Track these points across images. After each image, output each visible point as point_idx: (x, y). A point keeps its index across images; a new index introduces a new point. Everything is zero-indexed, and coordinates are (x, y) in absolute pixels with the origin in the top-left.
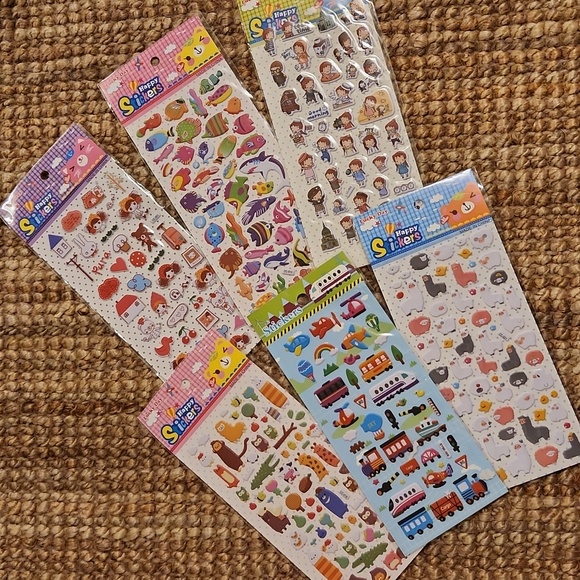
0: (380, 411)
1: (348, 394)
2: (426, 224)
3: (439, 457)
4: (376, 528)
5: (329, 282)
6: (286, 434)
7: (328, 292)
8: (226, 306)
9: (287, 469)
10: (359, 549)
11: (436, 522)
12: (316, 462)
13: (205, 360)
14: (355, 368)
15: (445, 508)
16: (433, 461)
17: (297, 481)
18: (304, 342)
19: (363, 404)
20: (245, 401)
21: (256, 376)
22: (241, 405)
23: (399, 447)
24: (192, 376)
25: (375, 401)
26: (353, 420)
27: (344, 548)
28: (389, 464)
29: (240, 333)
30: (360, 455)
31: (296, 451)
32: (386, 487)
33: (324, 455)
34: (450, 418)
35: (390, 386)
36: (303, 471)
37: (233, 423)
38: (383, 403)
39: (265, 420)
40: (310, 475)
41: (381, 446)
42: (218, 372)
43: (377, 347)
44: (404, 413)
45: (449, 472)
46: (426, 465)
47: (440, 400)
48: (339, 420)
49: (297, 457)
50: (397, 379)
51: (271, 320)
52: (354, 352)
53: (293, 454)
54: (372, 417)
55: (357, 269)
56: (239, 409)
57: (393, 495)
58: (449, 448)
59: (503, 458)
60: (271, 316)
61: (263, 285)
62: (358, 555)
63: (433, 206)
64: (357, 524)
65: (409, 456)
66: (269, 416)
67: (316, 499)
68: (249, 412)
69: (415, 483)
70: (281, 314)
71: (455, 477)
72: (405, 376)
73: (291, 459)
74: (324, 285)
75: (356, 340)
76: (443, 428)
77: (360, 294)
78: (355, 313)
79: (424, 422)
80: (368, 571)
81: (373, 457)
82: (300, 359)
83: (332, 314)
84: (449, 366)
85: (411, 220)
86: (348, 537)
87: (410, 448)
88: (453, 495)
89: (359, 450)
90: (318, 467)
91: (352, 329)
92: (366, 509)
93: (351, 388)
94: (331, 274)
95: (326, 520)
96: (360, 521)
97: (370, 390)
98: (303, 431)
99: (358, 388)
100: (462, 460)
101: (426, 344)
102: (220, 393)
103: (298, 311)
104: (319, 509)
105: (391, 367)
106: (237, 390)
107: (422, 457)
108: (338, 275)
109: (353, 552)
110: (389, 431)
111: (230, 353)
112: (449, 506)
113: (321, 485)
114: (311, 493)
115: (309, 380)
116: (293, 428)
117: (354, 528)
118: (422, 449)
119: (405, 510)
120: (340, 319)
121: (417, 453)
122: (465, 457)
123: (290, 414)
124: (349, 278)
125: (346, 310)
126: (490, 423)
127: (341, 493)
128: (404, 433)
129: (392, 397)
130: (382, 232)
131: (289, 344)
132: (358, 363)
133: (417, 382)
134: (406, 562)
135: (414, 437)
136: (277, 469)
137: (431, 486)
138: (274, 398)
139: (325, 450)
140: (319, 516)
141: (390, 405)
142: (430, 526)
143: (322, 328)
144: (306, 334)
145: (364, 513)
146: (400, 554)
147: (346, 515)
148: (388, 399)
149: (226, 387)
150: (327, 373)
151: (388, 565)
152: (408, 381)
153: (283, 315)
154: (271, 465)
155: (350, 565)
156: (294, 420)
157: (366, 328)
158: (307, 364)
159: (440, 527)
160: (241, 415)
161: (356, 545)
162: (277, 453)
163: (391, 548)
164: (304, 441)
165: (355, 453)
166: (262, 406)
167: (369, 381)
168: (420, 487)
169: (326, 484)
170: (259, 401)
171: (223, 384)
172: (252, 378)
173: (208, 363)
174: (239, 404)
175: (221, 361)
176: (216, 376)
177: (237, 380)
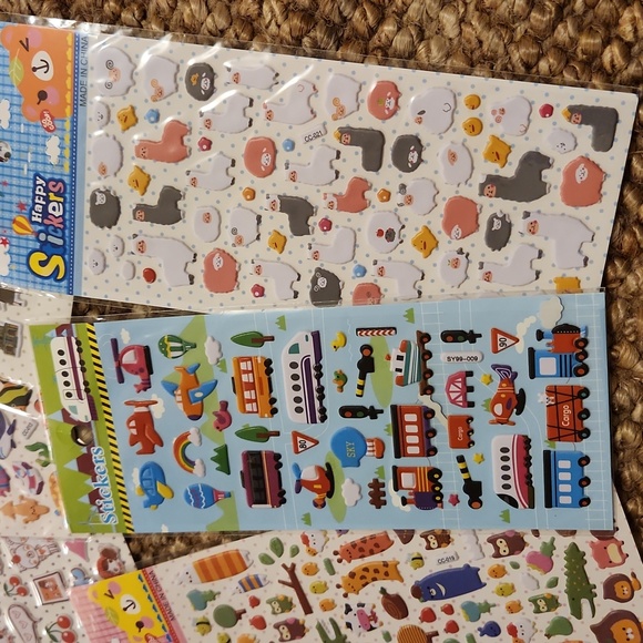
0: (336, 423)
1: (279, 456)
2: (40, 158)
3: (470, 374)
4: (534, 544)
5: (70, 378)
6: (295, 584)
7: (87, 390)
8: (42, 552)
9: (353, 618)
10: (554, 591)
11: (584, 447)
12: (366, 569)
13: (112, 631)
14: (240, 420)
15: (566, 418)
16: (471, 389)
17: (382, 614)
18: (154, 475)
19: (309, 444)
20: (209, 612)
21: (175, 575)
22: (212, 621)
23: (414, 429)
25: (314, 421)
26: (328, 475)
27: (538, 611)
28: (435, 462)
29: (95, 556)
30: (394, 497)
31: (332, 587)
32: (474, 490)
33: (361, 550)
34: (410, 316)
35: (300, 382)
36: (371, 596)
38: (323, 410)
39: (255, 602)
40: (383, 591)
41: (398, 455)
42: (140, 625)
43: (221, 363)
44: (361, 387)
45: (508, 375)
46: (471, 405)
47: (371, 315)
48: (316, 496)
49: (342, 591)
50: (294, 365)
51: (92, 502)
52: (212, 405)
53: (334, 594)
54: (339, 442)
55: (73, 321)
56: (217, 629)
57: (493, 486)
58: (464, 348)
59: (538, 264)
60: (85, 499)
61: (32, 480)
62: (564, 599)
63: (15, 127)
64: (509, 568)
65: (440, 423)
66: (253, 593)
67: (429, 604)
68: (230, 617)
69: (494, 440)
70: (89, 481)
71: (522, 367)
72: (294, 349)
73: (342, 602)
74: (72, 387)
75: (193, 393)
76: (424, 338)
77: (115, 343)
78: (147, 366)
79: (394, 364)
80: (599, 600)
81: (407, 480)
82: (180, 495)
83: (128, 403)
84: (317, 264)
85: (23, 183)
86: (522, 595)
87: (426, 414)
88: (552, 391)
89: (384, 494)
90: (376, 571)
91: (171, 388)
92: (492, 541)
93: (271, 445)
94: (59, 368)
95: (474, 612)
96: (506, 562)
97: (290, 418)
98: (303, 559)
99: (277, 434)
100: (501, 338)
101: (259, 280)
102: (176, 640)
103: (98, 455)
104: (449, 610)
105: (268, 362)
106: (186, 616)
107: (453, 402)
108: (66, 357)
109: (552, 603)
110: (379, 428)
111: (119, 590)
112: (567, 410)
113: (410, 583)
114: (415, 606)
115: (223, 501)
116: (292, 571)
117: (513, 577)
118: (440, 393)
119: (529, 483)
120: (143, 397)
121: (444, 408)
122: (495, 332)
123: (266, 560)
124: (78, 343)
125: (134, 380)
126: (461, 252)
127: (441, 562)
128: (394, 408)
129: (321, 389)
130: (23, 243)
131: (146, 498)
132: (234, 409)
133: (316, 336)
134: (625, 533)
135: (410, 395)
136: (344, 631)
137: (514, 417)
138: (226, 569)
139: (354, 545)
140: (459, 617)
141: (334, 401)
142: (584, 460)
143: (145, 433)
144: (141, 465)
145: (497, 548)
146: (605, 536)
147: (484, 576)
148: (322, 397)
149: (170, 627)
150: (225, 468)
151: (611, 564)
152: (308, 349)
153: (94, 480)
154: (332, 636)
155: (573, 620)
156: (279, 561)
157: (179, 362)
158: (194, 491)
159: (597, 446)
160: (230, 631)
161: (544, 591)
162: (320, 616)
163: (584, 542)
164: (322, 566)
165: (385, 503)
166: (229, 592)
167: (274, 411)
168: (505, 437)
169: (413, 576)
170: (219, 593)
171: (163, 627)
172: (177, 582)
173: (119, 629)
174: (208, 623)
175: (125, 609)
176: (144, 630)
177: (167, 605)
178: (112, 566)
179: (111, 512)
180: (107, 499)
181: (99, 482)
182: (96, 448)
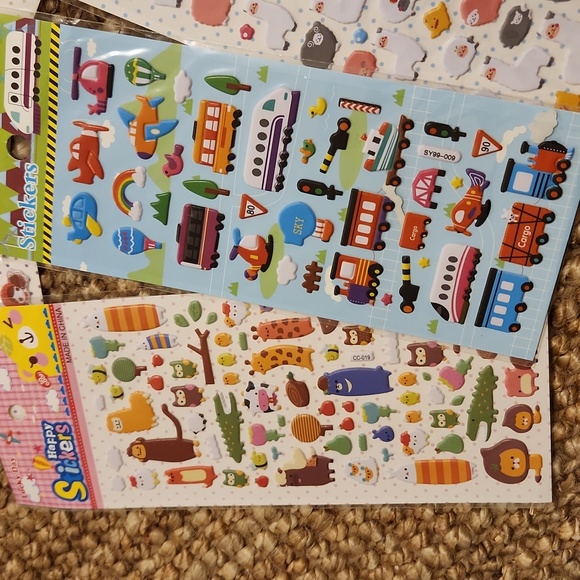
0: (291, 195)
1: (221, 217)
3: (442, 173)
4: (451, 360)
5: (20, 81)
6: (204, 352)
7: (36, 99)
9: (253, 397)
10: (456, 409)
11: (531, 272)
12: (280, 351)
13: (3, 361)
14: (192, 170)
15: (524, 239)
16: (438, 189)
17: (283, 399)
18: (87, 207)
19: (257, 211)
20: (108, 363)
21: (83, 317)
22: (110, 372)
23: (369, 218)
24: (11, 396)
25: (269, 188)
26: (268, 247)
27: (435, 425)
28: (379, 257)
30: (327, 284)
31: (241, 362)
32: (409, 293)
33: (280, 331)
34: (400, 97)
35: (265, 143)
36: (277, 378)
37: (124, 404)
38: (281, 179)
39: (158, 362)
40: (291, 376)
41: (344, 242)
42: (33, 360)
43: (187, 102)
44: (327, 163)
45: (480, 182)
46: (434, 206)
47: (359, 87)
48: (249, 266)
49: (250, 368)
50: (264, 123)
51: (13, 222)
52: (166, 147)
53: (241, 370)
54: (289, 216)
55: (37, 17)
56: (112, 380)
57: (430, 293)
58: (444, 145)
59: (546, 73)
60: (7, 217)
62: (464, 418)
64: (420, 378)
65: (396, 218)
66: (158, 352)
67: (332, 398)
68: (128, 371)
69: (445, 246)
70: (15, 198)
71: (496, 179)
72: (269, 105)
73: (245, 378)
74: (19, 93)
75: (149, 126)
76: (407, 124)
77: (78, 52)
78: (105, 87)
79: (370, 145)
80: (498, 426)
81: (347, 269)
82: (108, 236)
83: (77, 124)
84: (317, 17)
86: (425, 408)
87: (387, 205)
88: (519, 209)
89: (319, 279)
90: (289, 355)
91: (128, 119)
92: (412, 348)
93: (217, 204)
94: (10, 66)
95: (373, 414)
96: (419, 372)
97: (244, 179)
98: (219, 328)
99: (227, 193)
100: (485, 142)
101: (252, 21)
102: (67, 383)
104: (350, 407)
105: (238, 114)
106: (83, 360)
107: (417, 199)
108: (21, 56)
109: (452, 420)
110: (332, 211)
111: (19, 321)
112: (527, 231)
113: (319, 373)
114: (318, 397)
115: (152, 252)
116: (204, 338)
117: (422, 388)
118: (406, 187)
119: (467, 298)
120: (96, 120)
121: (405, 201)
122: (481, 134)
123: (181, 321)
124: (38, 43)
125: (89, 98)
126: (471, 40)
127: (356, 358)
128: (355, 192)
129: (285, 156)
131: (72, 230)
132: (188, 156)
133: (296, 96)
134: (542, 367)
135: (375, 183)
136: (241, 407)
137: (472, 228)
138: (137, 322)
139: (274, 325)
140: (358, 416)
141: (295, 171)
142: (528, 286)
143: (88, 158)
144: (76, 194)
145: (415, 356)
146: (523, 365)
147: (393, 381)
148: (283, 165)
149: (64, 366)
150: (163, 216)
151: (520, 393)
152: (283, 108)
153: (21, 198)
154: (228, 410)
155: (467, 441)
156: (194, 325)
157: (144, 92)
158: (125, 234)
159: (544, 276)
160: (125, 385)
161: (448, 407)
162: (220, 387)
163: (501, 367)
164: (236, 339)
165: (317, 288)
166: (134, 346)
167: (230, 168)
168: (458, 246)
169: (324, 366)
170: (124, 345)
171: (57, 368)
172: (83, 324)
173: (9, 360)
174: (105, 373)
175: (22, 341)
176: (37, 367)
177: (67, 346)
178: (18, 294)
179: (30, 237)
180: (30, 222)
181: (26, 202)
182: (31, 165)
